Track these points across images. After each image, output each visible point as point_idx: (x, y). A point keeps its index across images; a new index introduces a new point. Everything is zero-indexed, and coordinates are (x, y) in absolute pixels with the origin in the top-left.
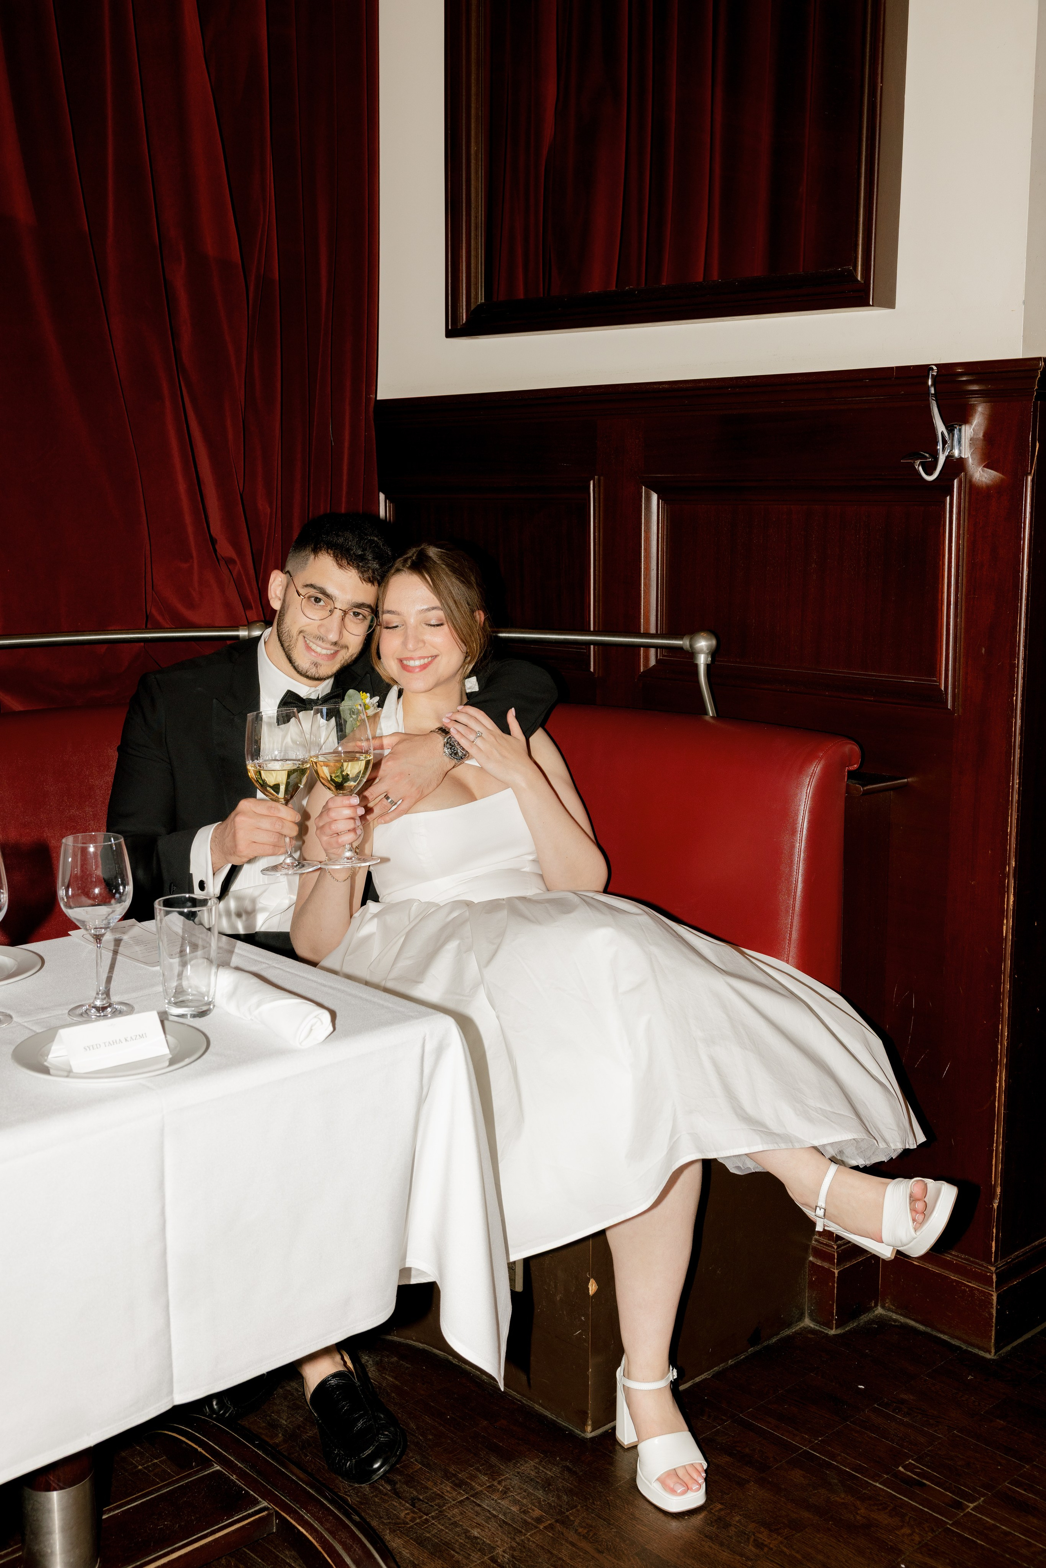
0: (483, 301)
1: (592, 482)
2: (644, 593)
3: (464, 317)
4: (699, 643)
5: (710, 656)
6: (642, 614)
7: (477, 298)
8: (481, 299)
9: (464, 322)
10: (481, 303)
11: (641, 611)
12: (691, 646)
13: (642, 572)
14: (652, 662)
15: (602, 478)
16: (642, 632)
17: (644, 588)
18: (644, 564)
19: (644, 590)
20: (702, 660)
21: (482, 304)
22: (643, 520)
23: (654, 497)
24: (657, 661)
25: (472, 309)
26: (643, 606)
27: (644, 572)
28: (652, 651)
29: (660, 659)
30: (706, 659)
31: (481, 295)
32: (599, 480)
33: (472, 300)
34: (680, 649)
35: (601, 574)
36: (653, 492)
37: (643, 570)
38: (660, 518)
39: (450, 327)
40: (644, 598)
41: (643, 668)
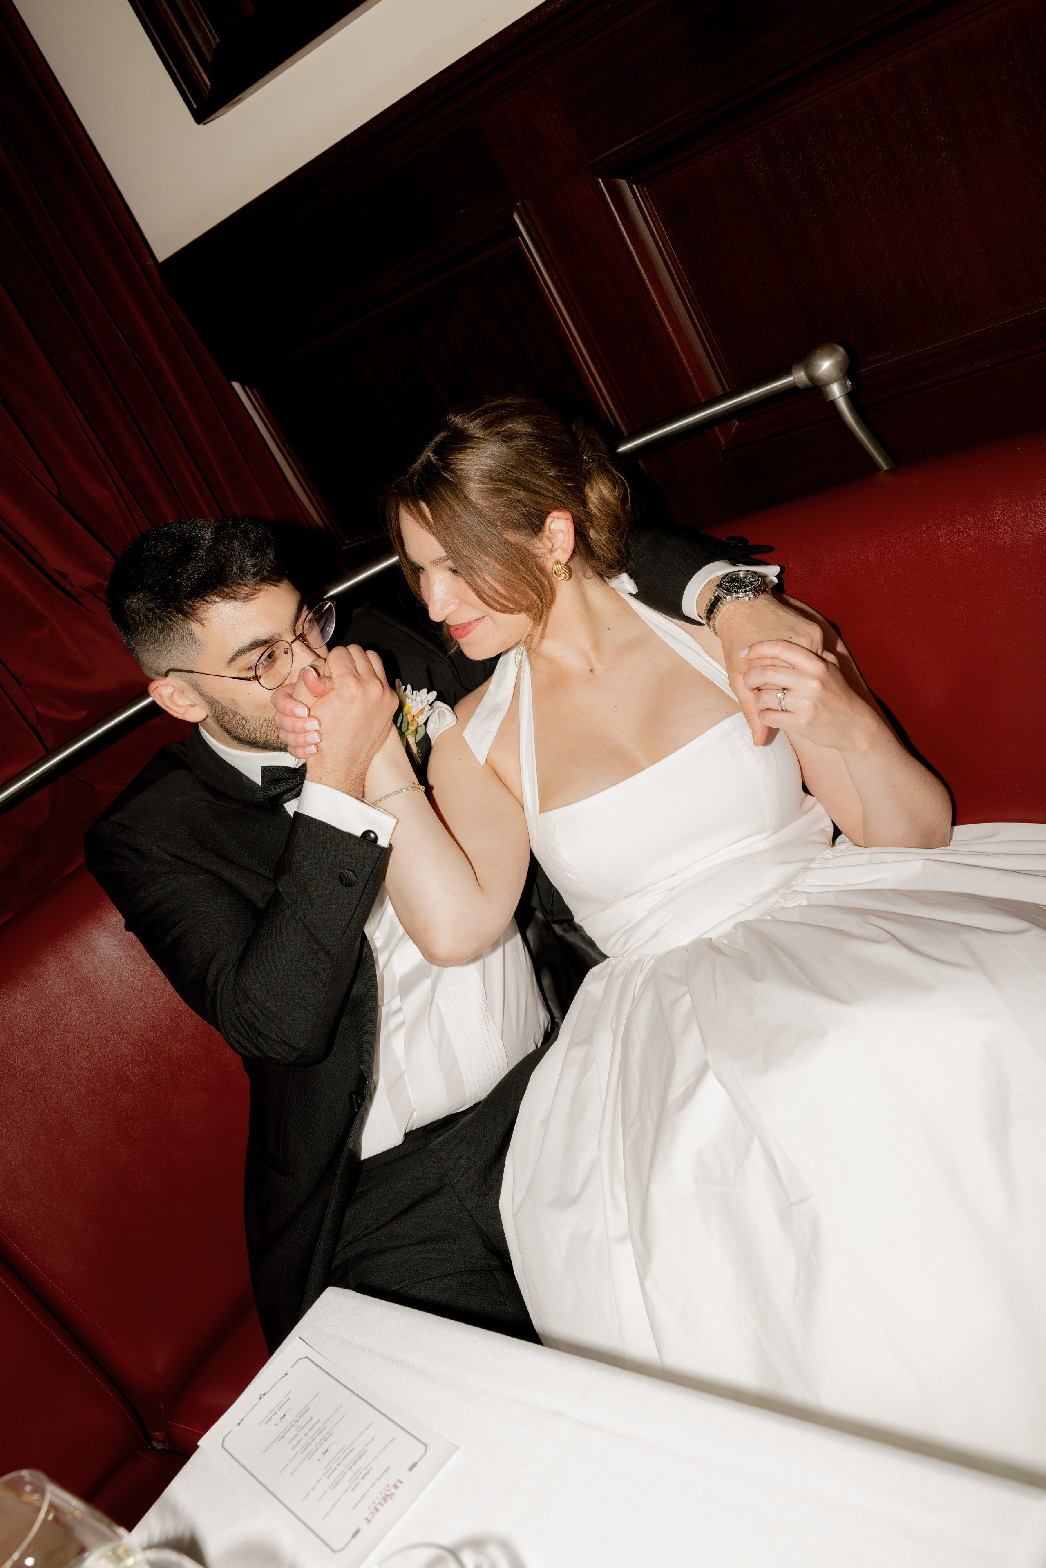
0: (218, 40)
1: (516, 217)
2: (675, 334)
3: (206, 80)
4: (821, 367)
5: (847, 378)
7: (207, 41)
8: (214, 39)
9: (209, 87)
10: (217, 45)
12: (811, 378)
15: (526, 202)
17: (671, 327)
18: (655, 292)
19: (673, 330)
20: (836, 391)
21: (219, 43)
22: (623, 229)
23: (623, 183)
25: (210, 60)
26: (683, 352)
27: (661, 304)
30: (843, 386)
31: (211, 32)
32: (523, 205)
33: (203, 47)
34: (793, 390)
36: (616, 180)
38: (647, 214)
39: (195, 106)
40: (678, 341)
41: (723, 439)
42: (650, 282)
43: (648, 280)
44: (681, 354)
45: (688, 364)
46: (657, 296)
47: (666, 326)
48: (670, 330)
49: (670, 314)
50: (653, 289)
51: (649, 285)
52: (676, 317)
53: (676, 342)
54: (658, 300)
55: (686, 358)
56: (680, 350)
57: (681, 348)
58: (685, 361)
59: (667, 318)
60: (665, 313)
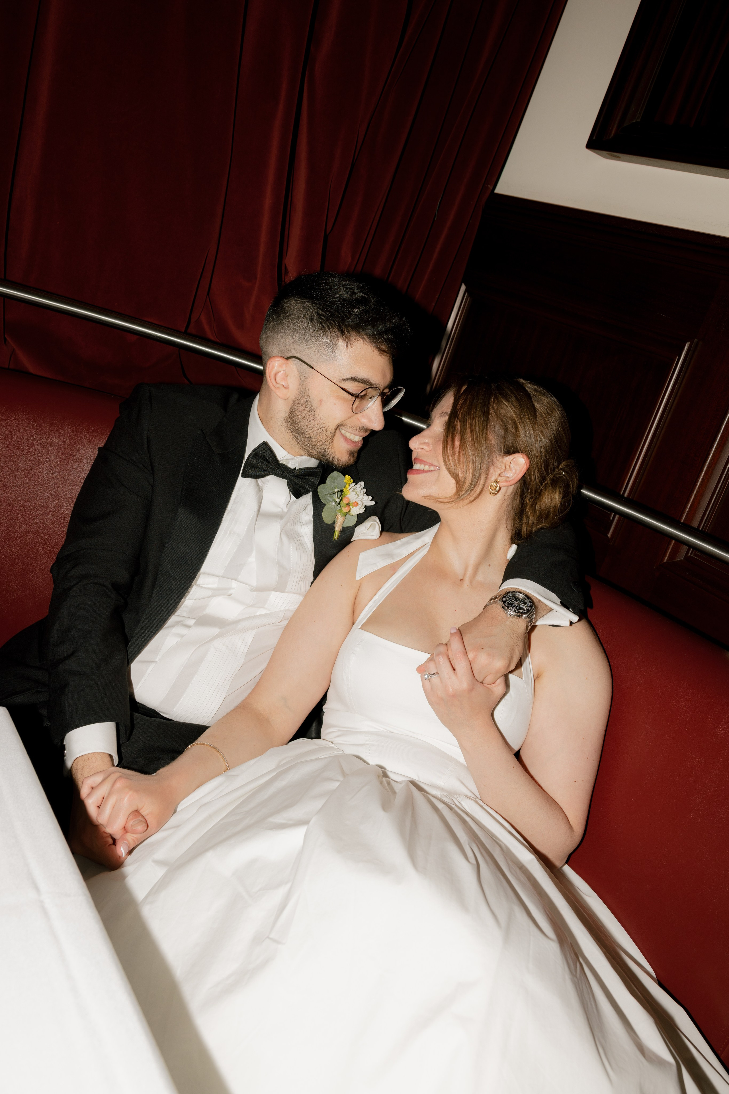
1: (687, 345)
2: (702, 482)
6: (690, 503)
9: (613, 138)
11: (690, 500)
13: (709, 459)
14: (681, 557)
15: (701, 343)
16: (682, 521)
17: (704, 476)
18: (714, 451)
19: (703, 479)
21: (638, 123)
24: (686, 557)
26: (696, 495)
28: (685, 548)
29: (690, 556)
33: (629, 116)
35: (658, 442)
37: (710, 457)
39: (594, 138)
40: (699, 487)
41: (668, 558)
42: (718, 443)
43: (718, 442)
44: (694, 495)
45: (692, 503)
46: (713, 454)
47: (702, 473)
48: (701, 477)
49: (710, 470)
50: (716, 448)
51: (715, 445)
52: (711, 474)
53: (698, 486)
54: (712, 456)
55: (694, 499)
56: (695, 492)
57: (697, 492)
58: (692, 500)
59: (706, 470)
60: (708, 466)
